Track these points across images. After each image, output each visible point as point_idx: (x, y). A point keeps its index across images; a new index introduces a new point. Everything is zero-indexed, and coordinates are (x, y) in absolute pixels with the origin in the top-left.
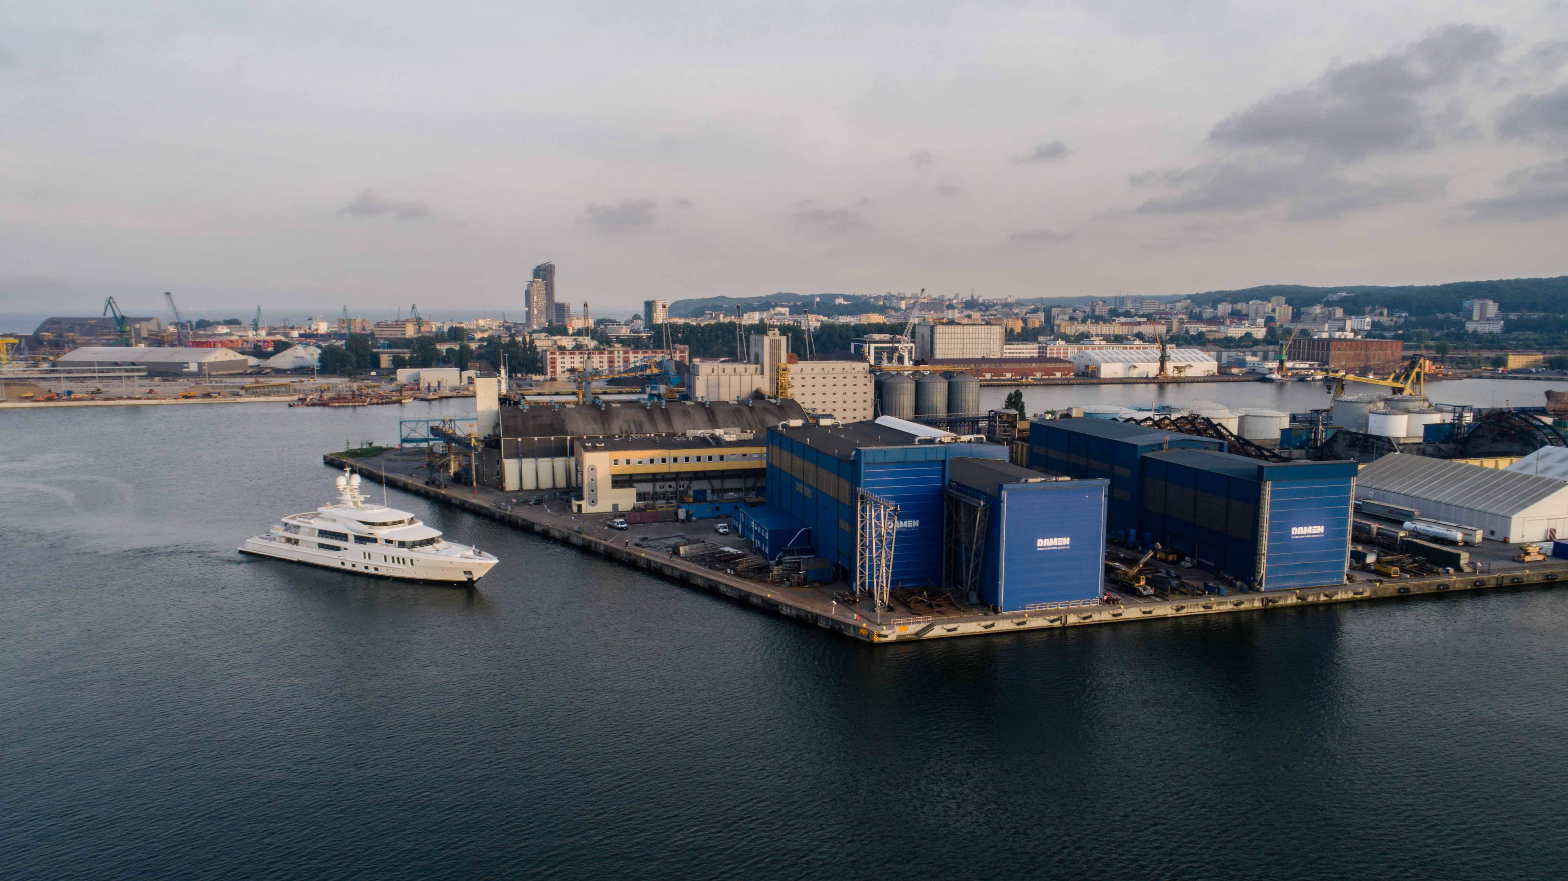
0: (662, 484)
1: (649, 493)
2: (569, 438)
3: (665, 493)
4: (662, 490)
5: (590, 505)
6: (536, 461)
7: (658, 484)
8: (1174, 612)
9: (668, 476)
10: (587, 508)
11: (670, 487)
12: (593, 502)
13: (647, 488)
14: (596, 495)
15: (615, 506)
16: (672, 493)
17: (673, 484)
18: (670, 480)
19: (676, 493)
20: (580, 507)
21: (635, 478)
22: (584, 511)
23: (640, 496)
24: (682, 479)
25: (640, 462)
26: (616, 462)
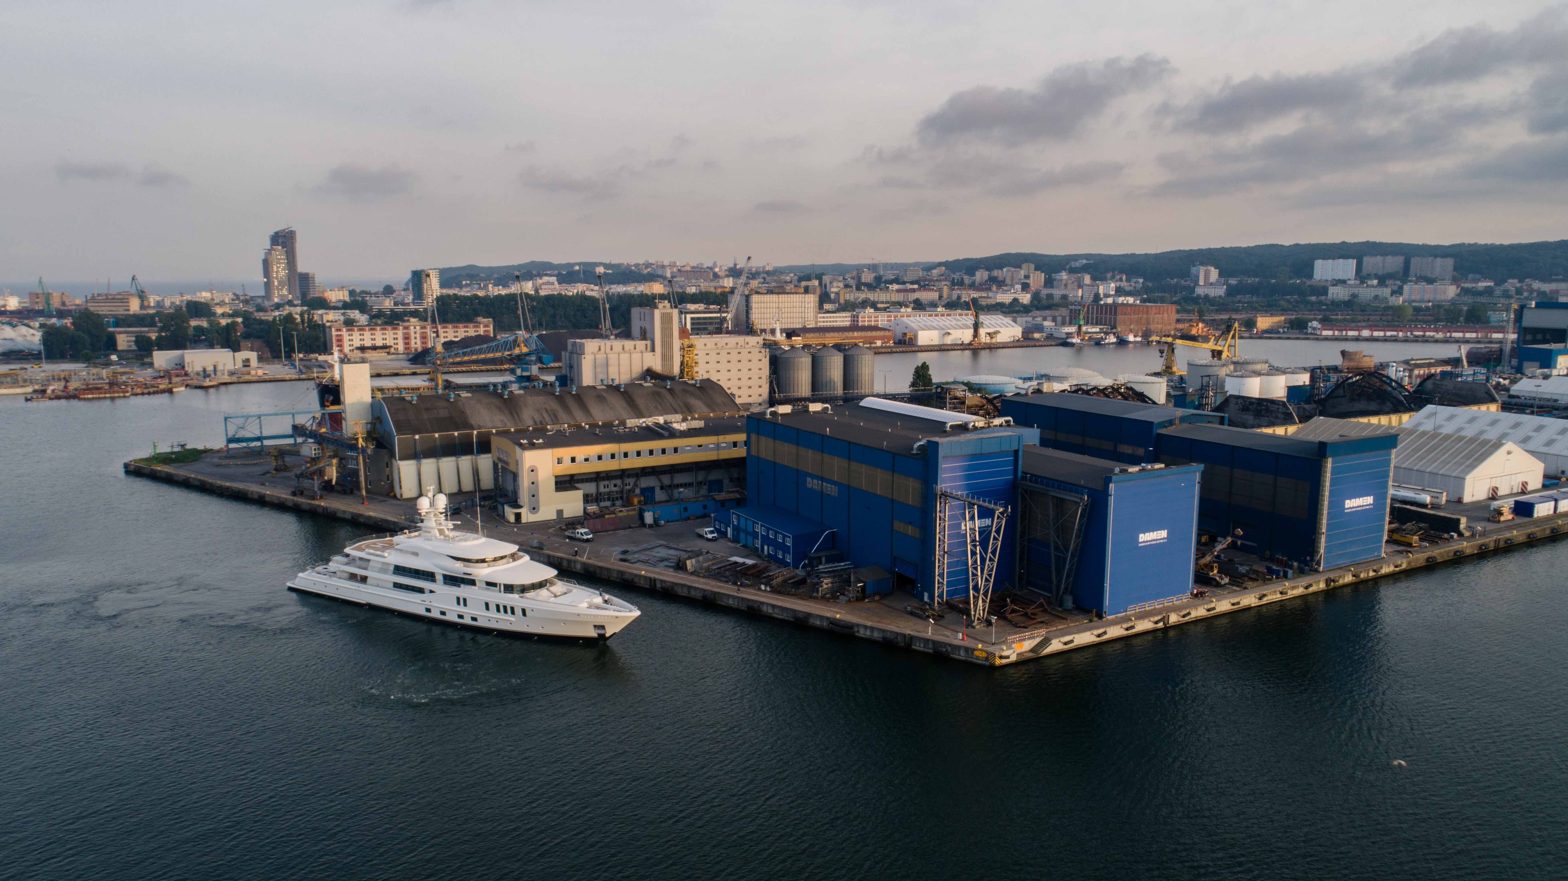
0: (607, 483)
1: (592, 495)
2: (475, 432)
3: (609, 493)
4: (607, 490)
5: (530, 512)
6: (438, 462)
7: (602, 484)
8: (1257, 600)
9: (612, 474)
10: (527, 517)
11: (615, 486)
12: (534, 509)
13: (591, 488)
14: (538, 502)
15: (560, 512)
16: (617, 492)
17: (619, 482)
18: (616, 477)
19: (622, 492)
20: (518, 516)
21: (576, 478)
22: (524, 520)
23: (587, 499)
24: (629, 476)
25: (586, 460)
26: (559, 461)
